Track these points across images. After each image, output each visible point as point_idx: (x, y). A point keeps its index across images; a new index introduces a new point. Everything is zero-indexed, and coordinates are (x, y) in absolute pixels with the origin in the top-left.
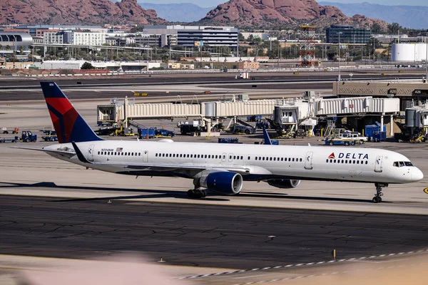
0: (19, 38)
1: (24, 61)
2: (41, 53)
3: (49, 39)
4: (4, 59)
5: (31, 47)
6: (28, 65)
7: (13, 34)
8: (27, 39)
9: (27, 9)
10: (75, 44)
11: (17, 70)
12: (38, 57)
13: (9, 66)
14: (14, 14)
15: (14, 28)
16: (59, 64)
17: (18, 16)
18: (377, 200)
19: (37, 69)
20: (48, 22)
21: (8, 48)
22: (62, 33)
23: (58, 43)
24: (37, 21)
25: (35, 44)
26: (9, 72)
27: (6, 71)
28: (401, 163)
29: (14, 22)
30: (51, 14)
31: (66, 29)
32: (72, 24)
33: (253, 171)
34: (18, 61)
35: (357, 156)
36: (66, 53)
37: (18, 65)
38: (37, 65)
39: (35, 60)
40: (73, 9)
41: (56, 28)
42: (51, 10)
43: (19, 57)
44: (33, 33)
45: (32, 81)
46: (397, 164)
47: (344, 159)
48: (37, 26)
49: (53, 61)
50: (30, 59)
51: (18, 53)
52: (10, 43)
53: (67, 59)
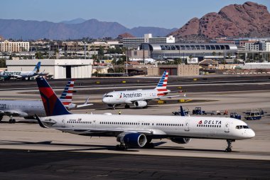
0: (228, 47)
1: (231, 63)
2: (243, 57)
3: (249, 47)
4: (217, 62)
5: (236, 54)
6: (234, 66)
7: (224, 44)
8: (233, 47)
9: (234, 26)
10: (267, 51)
11: (227, 70)
12: (241, 60)
13: (221, 67)
14: (224, 30)
15: (224, 40)
16: (256, 65)
17: (227, 32)
18: (229, 150)
19: (240, 69)
20: (248, 36)
21: (220, 54)
22: (258, 43)
23: (255, 50)
24: (240, 35)
25: (239, 51)
26: (221, 72)
27: (219, 70)
28: (241, 126)
29: (224, 36)
30: (250, 30)
31: (261, 40)
32: (265, 36)
33: (155, 132)
34: (227, 63)
35: (215, 122)
36: (261, 57)
37: (227, 66)
38: (241, 66)
39: (240, 63)
40: (266, 26)
41: (254, 40)
42: (250, 27)
43: (227, 61)
44: (237, 44)
45: (237, 77)
46: (238, 127)
47: (207, 124)
48: (240, 39)
49: (251, 63)
50: (236, 62)
51: (227, 58)
52: (221, 51)
53: (261, 61)
